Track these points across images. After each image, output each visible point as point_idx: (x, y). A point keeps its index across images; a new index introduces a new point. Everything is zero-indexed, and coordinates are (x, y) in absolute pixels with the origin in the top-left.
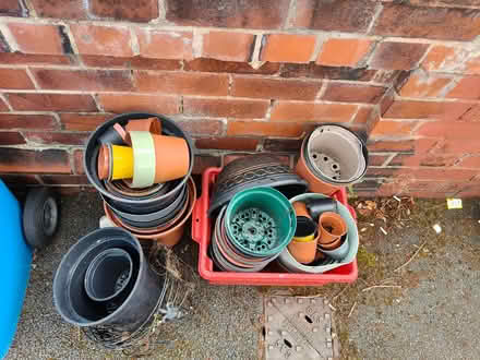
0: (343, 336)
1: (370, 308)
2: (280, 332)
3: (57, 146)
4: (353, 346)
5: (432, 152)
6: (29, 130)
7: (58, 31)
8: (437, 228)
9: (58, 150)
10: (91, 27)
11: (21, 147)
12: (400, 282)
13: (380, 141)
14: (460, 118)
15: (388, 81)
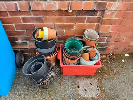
0: (101, 88)
1: (108, 81)
2: (83, 87)
3: (25, 41)
4: (104, 91)
5: (116, 36)
6: (19, 36)
7: (28, 4)
8: (123, 61)
9: (25, 43)
10: (35, 3)
11: (16, 42)
12: (115, 74)
13: (102, 33)
14: (120, 25)
15: (101, 15)
